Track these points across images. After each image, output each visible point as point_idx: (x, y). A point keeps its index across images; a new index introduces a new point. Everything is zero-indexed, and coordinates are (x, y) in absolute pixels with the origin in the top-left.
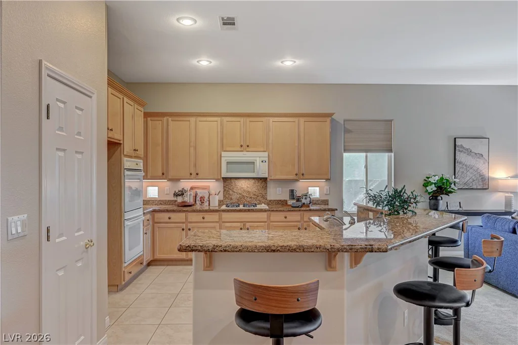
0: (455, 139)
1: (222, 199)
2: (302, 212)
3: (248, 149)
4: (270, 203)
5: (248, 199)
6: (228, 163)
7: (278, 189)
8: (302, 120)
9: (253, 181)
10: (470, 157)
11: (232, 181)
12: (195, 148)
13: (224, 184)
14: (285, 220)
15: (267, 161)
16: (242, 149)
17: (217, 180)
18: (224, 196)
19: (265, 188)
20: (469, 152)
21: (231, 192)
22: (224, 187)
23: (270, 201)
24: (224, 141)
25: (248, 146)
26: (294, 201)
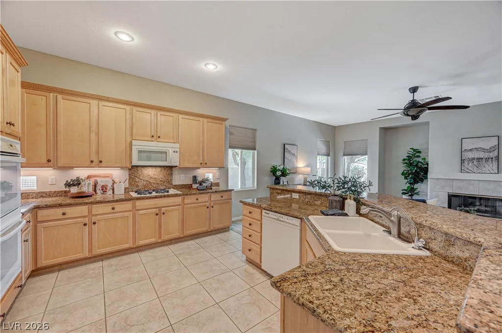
0: (284, 145)
1: (127, 186)
2: (209, 194)
3: (158, 140)
4: (176, 187)
5: (155, 185)
6: (140, 152)
7: (182, 175)
8: (205, 120)
9: (159, 169)
10: (290, 156)
11: (139, 169)
12: (98, 134)
13: (129, 172)
14: (197, 201)
15: (178, 152)
16: (153, 139)
17: (122, 168)
18: (130, 183)
19: (171, 174)
20: (290, 152)
21: (137, 180)
22: (129, 175)
23: (175, 186)
24: (134, 131)
25: (159, 137)
26: (198, 185)
